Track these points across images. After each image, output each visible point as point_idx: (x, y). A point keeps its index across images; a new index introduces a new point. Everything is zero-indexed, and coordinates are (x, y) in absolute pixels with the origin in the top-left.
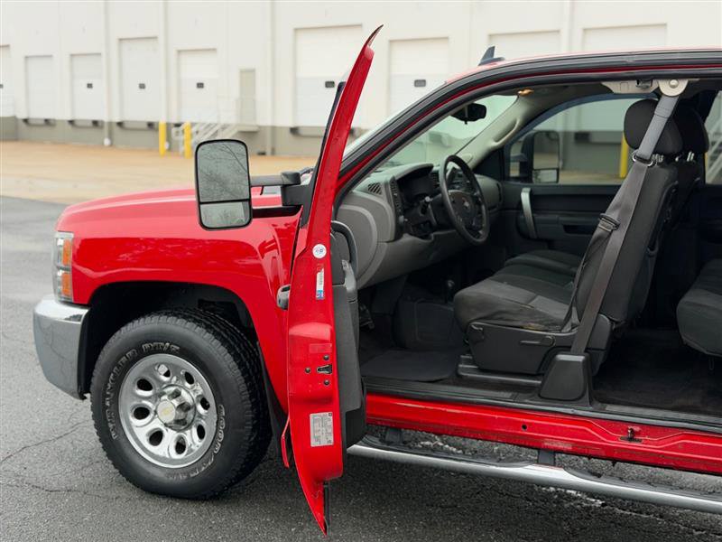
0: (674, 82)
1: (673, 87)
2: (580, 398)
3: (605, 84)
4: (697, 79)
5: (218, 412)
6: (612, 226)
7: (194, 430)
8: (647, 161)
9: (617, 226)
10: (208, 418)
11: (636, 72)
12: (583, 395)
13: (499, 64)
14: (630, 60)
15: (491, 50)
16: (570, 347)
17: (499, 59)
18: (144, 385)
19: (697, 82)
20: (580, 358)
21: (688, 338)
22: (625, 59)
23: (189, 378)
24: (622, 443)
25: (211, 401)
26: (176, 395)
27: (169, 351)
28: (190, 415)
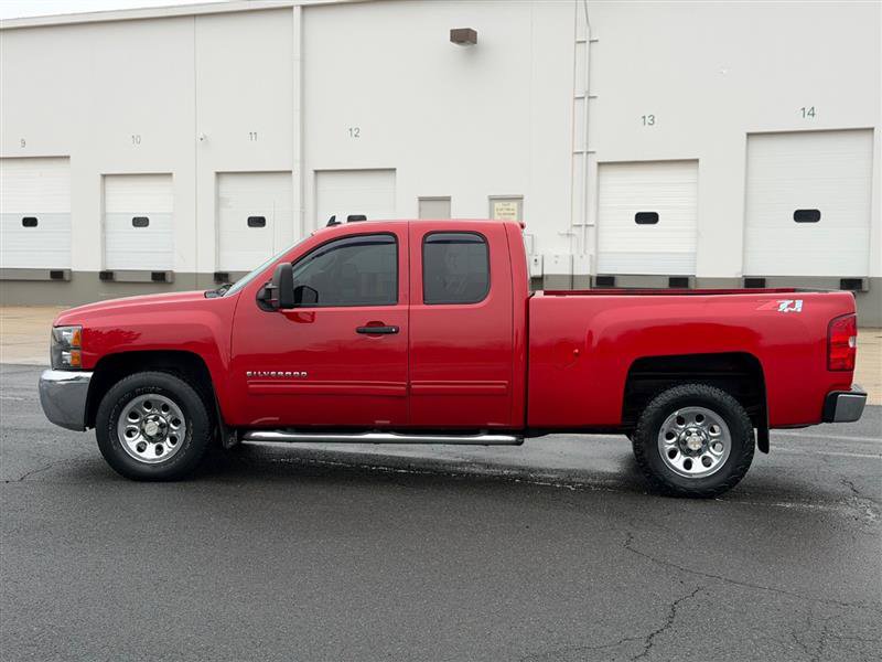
5: (187, 425)
7: (168, 439)
10: (179, 431)
13: (339, 226)
15: (333, 218)
17: (339, 223)
18: (134, 415)
23: (166, 408)
25: (182, 420)
26: (156, 419)
27: (154, 392)
28: (165, 430)
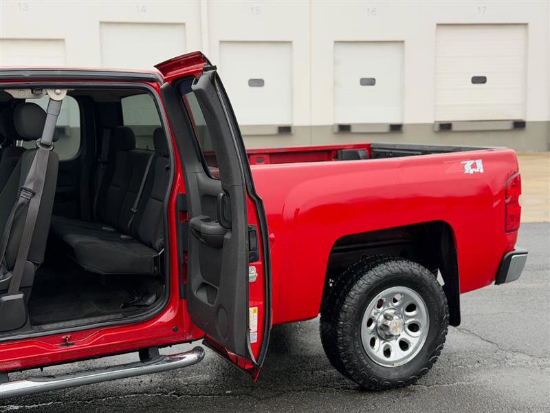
0: (58, 91)
1: (58, 94)
2: (24, 325)
3: (7, 91)
4: (73, 89)
6: (30, 194)
8: (48, 146)
9: (34, 194)
11: (31, 83)
12: (25, 323)
14: (27, 75)
16: (8, 290)
19: (73, 91)
20: (21, 296)
21: (90, 266)
22: (21, 73)
24: (61, 349)
